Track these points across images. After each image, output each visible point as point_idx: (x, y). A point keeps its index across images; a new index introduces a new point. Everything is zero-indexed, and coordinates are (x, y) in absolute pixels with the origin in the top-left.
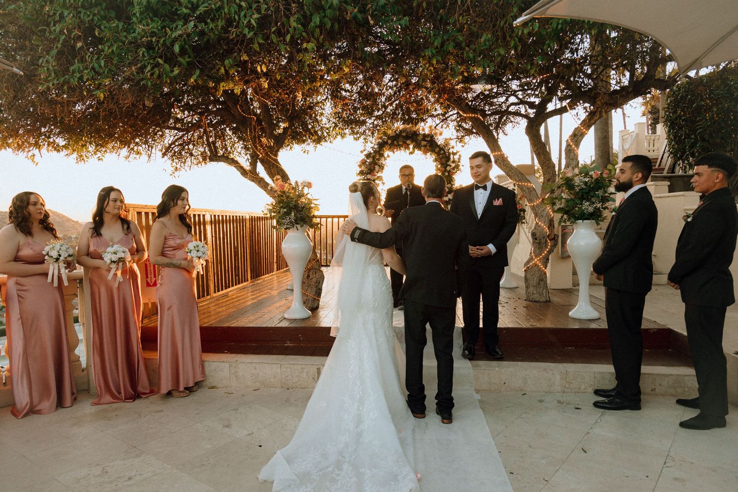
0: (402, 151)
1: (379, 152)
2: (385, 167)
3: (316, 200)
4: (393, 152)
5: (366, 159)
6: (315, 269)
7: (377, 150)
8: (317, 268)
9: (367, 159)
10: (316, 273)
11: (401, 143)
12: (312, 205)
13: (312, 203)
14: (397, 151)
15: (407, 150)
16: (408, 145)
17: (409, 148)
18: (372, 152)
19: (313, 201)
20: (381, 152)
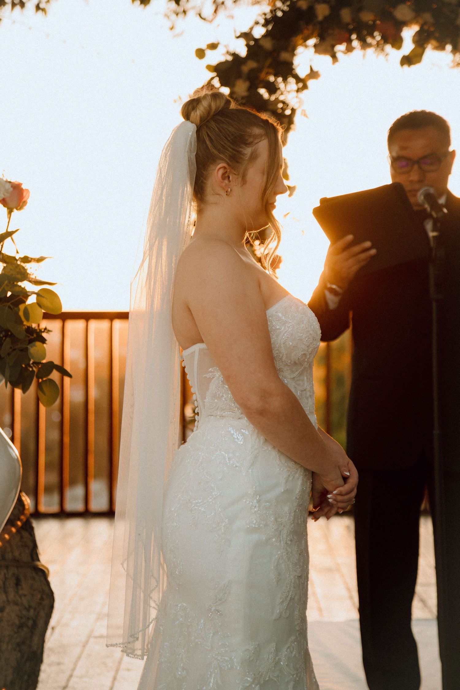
0: (370, 51)
1: (274, 54)
2: (297, 119)
3: (40, 260)
4: (334, 57)
5: (216, 83)
6: (17, 562)
7: (268, 45)
8: (25, 558)
9: (223, 84)
10: (18, 583)
11: (367, 17)
12: (25, 285)
13: (24, 276)
14: (350, 49)
15: (388, 48)
16: (400, 25)
17: (397, 42)
18: (243, 52)
19: (30, 268)
20: (284, 56)
